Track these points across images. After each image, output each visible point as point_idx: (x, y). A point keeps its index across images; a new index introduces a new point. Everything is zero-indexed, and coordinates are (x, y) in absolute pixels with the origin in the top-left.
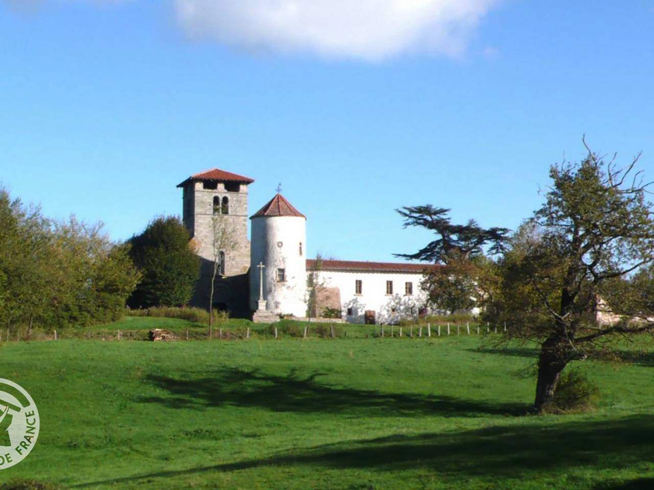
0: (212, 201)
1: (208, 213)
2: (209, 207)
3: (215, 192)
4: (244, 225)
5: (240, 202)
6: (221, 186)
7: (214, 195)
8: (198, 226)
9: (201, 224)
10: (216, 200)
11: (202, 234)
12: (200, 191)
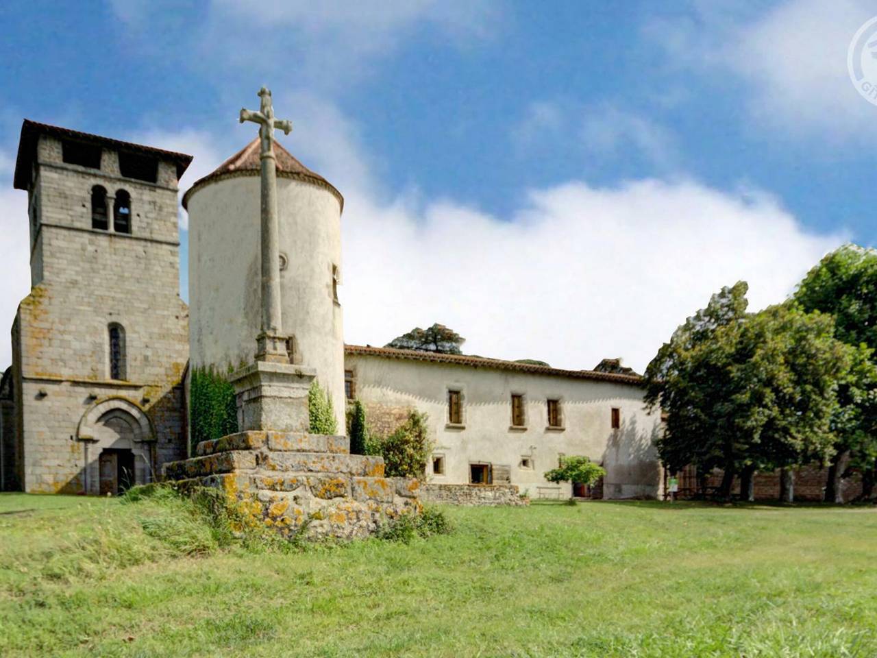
0: (89, 197)
1: (78, 225)
2: (79, 209)
3: (95, 176)
4: (172, 265)
5: (161, 209)
6: (110, 163)
7: (94, 181)
8: (52, 255)
9: (61, 250)
10: (98, 195)
11: (63, 278)
12: (51, 167)
